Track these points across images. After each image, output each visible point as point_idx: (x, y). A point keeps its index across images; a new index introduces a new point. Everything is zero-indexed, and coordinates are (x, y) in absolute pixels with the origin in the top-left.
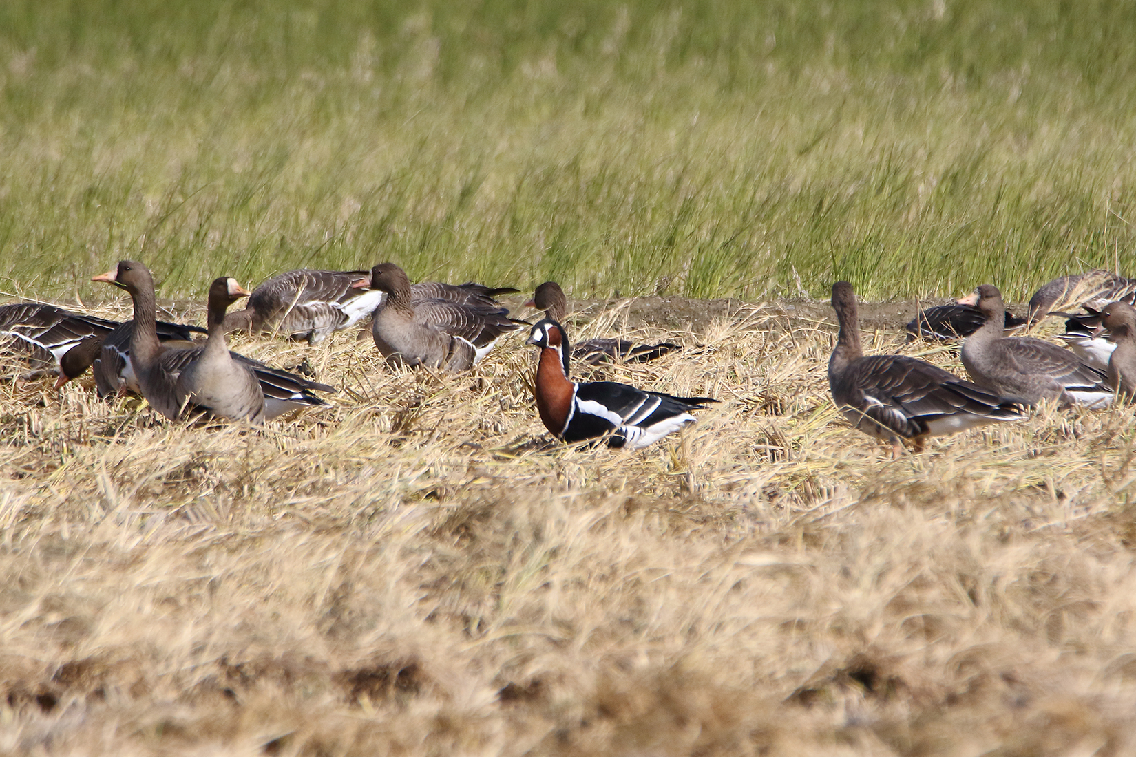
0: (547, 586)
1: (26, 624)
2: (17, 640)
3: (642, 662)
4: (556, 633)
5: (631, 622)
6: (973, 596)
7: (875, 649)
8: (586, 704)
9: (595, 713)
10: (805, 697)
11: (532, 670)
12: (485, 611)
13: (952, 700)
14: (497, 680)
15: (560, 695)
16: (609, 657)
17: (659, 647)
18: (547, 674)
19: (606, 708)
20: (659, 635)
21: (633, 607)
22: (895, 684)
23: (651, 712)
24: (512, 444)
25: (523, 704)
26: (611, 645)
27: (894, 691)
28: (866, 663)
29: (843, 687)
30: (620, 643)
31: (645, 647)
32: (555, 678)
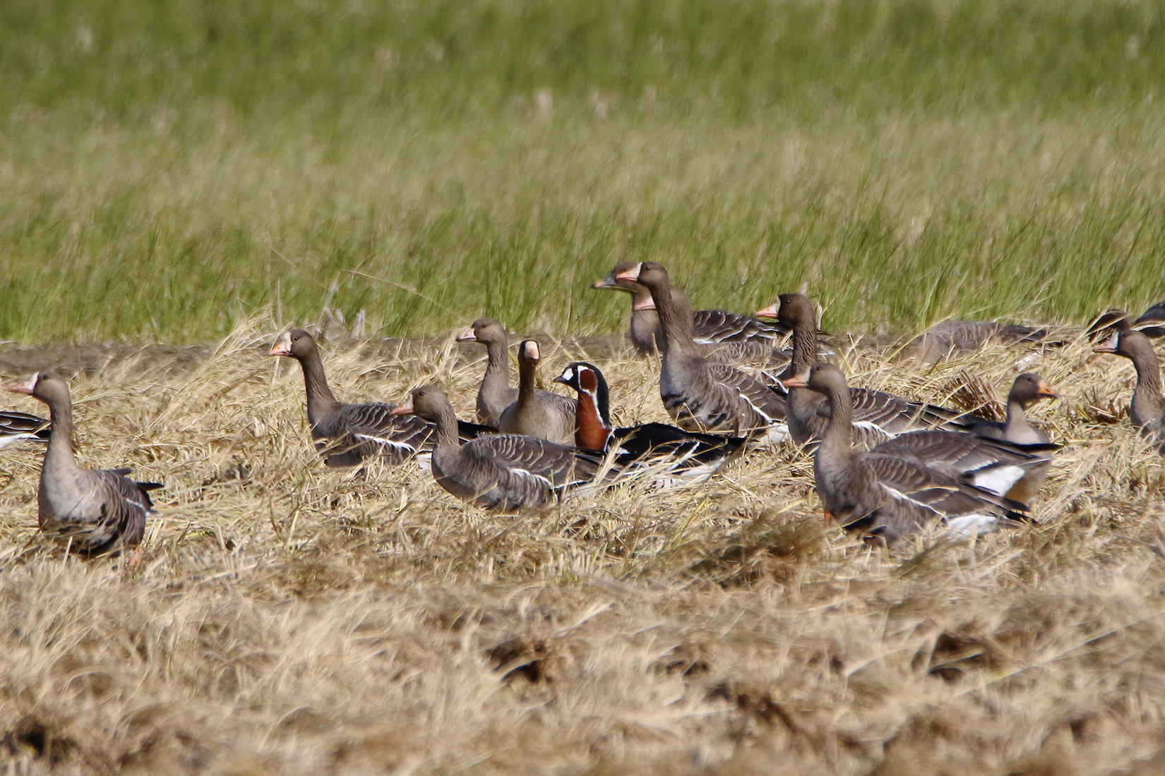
6: (142, 650)
7: (45, 710)
13: (126, 760)
22: (67, 745)
27: (66, 752)
28: (35, 724)
29: (13, 751)
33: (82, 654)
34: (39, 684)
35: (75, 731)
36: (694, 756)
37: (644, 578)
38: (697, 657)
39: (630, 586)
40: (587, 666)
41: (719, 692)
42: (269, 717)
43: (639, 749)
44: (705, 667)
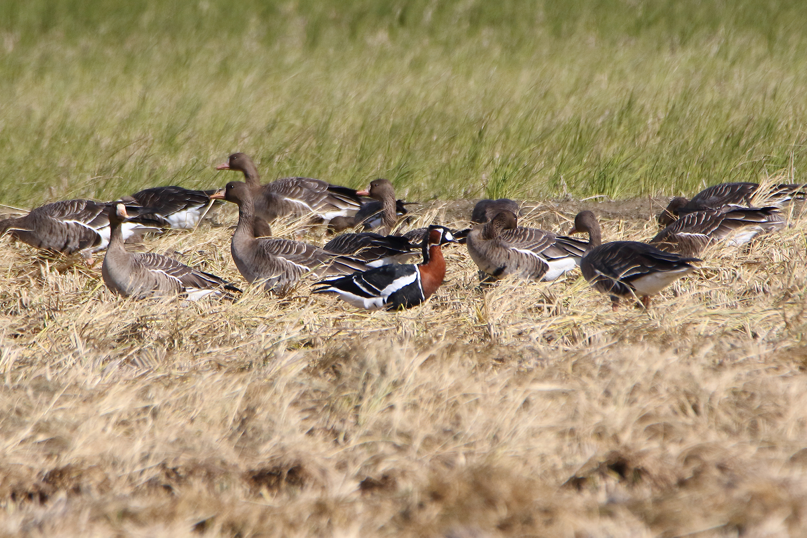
0: (392, 407)
1: (23, 442)
2: (16, 453)
3: (462, 460)
4: (399, 441)
5: (452, 432)
6: (695, 409)
7: (626, 448)
8: (422, 492)
9: (428, 498)
10: (577, 483)
11: (383, 468)
12: (347, 427)
13: (682, 483)
14: (358, 476)
15: (404, 485)
16: (437, 457)
17: (472, 449)
18: (393, 470)
19: (436, 495)
20: (472, 441)
21: (454, 420)
22: (640, 473)
23: (468, 496)
25: (376, 492)
26: (437, 449)
27: (640, 477)
28: (619, 458)
29: (604, 476)
30: (444, 447)
31: (462, 450)
32: (399, 472)
34: (623, 432)
35: (647, 463)
42: (781, 455)
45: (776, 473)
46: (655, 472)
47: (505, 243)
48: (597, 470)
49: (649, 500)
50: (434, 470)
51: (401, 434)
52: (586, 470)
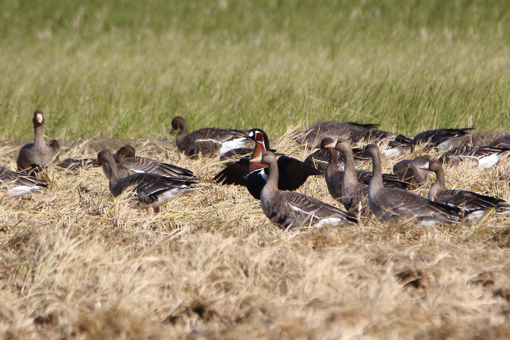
0: (55, 272)
3: (99, 305)
4: (59, 293)
5: (93, 288)
6: (246, 273)
7: (204, 299)
8: (74, 325)
9: (78, 330)
10: (172, 320)
11: (49, 310)
12: (27, 284)
13: (239, 320)
14: (33, 315)
15: (62, 321)
16: (84, 303)
17: (105, 298)
18: (56, 312)
19: (83, 328)
20: (106, 293)
21: (94, 280)
22: (212, 313)
23: (103, 328)
24: (37, 206)
25: (45, 325)
26: (84, 298)
27: (212, 317)
28: (199, 304)
29: (189, 315)
30: (88, 296)
31: (99, 298)
32: (59, 313)
33: (219, 273)
34: (200, 287)
35: (216, 307)
36: (487, 321)
37: (466, 243)
38: (488, 278)
39: (460, 247)
40: (441, 281)
41: (498, 293)
42: (301, 302)
43: (463, 318)
44: (492, 282)
45: (298, 314)
46: (221, 313)
47: (126, 166)
48: (184, 312)
49: (218, 332)
50: (81, 311)
51: (60, 289)
52: (178, 312)
